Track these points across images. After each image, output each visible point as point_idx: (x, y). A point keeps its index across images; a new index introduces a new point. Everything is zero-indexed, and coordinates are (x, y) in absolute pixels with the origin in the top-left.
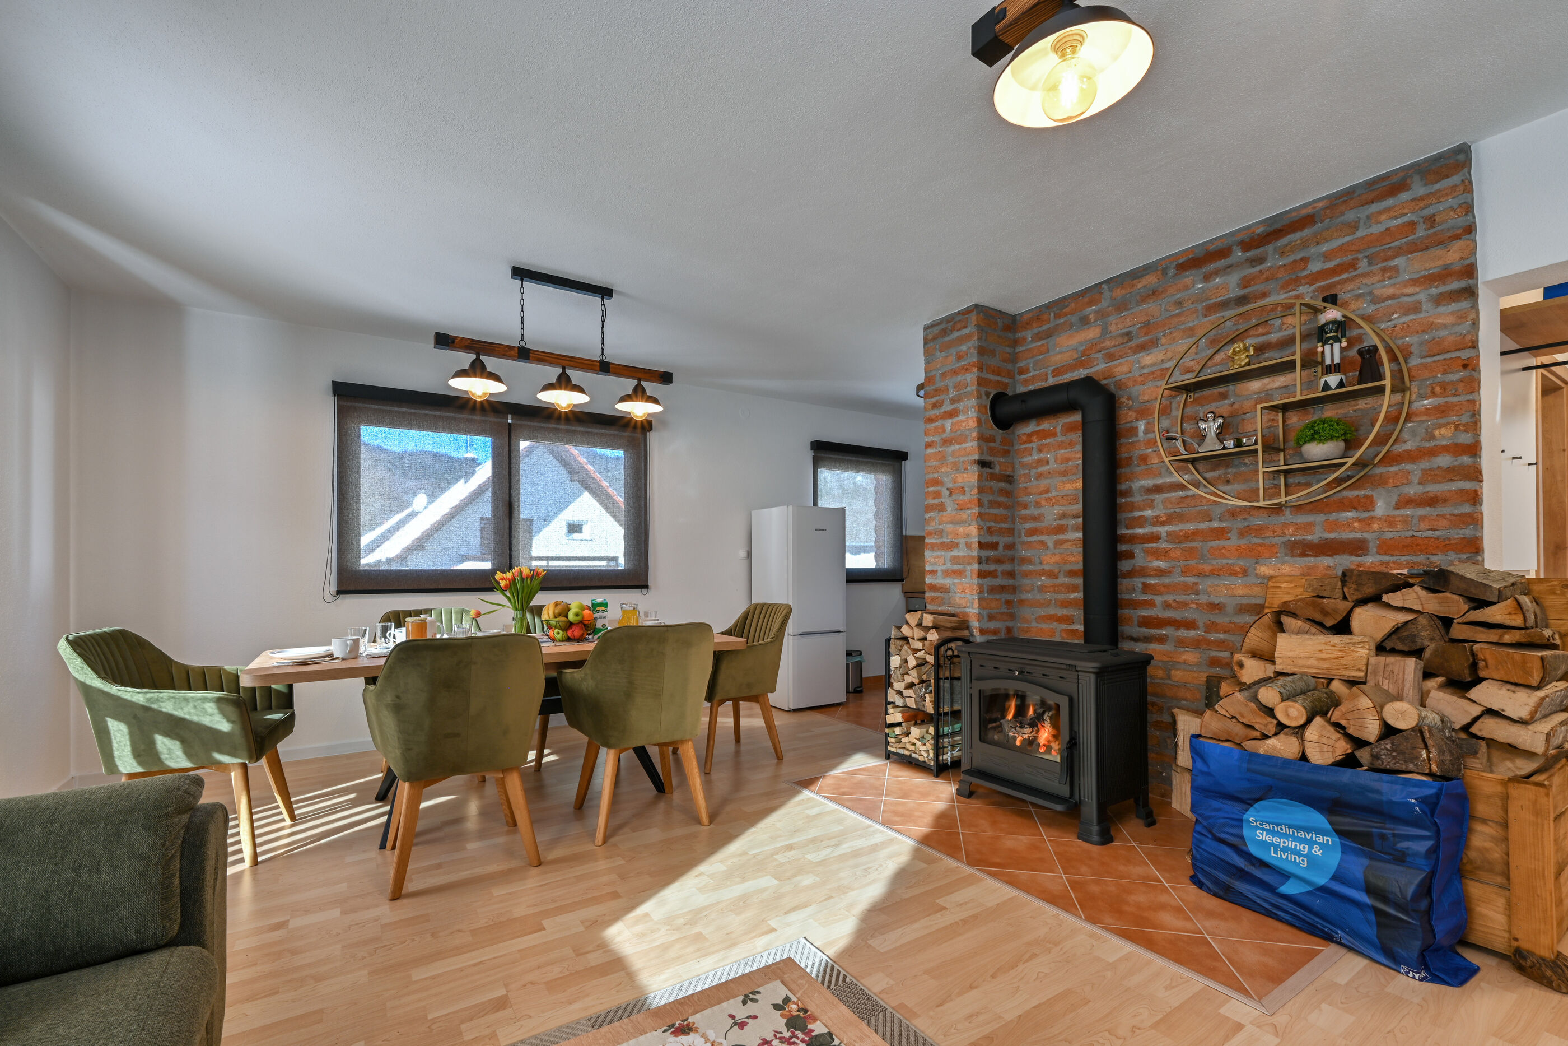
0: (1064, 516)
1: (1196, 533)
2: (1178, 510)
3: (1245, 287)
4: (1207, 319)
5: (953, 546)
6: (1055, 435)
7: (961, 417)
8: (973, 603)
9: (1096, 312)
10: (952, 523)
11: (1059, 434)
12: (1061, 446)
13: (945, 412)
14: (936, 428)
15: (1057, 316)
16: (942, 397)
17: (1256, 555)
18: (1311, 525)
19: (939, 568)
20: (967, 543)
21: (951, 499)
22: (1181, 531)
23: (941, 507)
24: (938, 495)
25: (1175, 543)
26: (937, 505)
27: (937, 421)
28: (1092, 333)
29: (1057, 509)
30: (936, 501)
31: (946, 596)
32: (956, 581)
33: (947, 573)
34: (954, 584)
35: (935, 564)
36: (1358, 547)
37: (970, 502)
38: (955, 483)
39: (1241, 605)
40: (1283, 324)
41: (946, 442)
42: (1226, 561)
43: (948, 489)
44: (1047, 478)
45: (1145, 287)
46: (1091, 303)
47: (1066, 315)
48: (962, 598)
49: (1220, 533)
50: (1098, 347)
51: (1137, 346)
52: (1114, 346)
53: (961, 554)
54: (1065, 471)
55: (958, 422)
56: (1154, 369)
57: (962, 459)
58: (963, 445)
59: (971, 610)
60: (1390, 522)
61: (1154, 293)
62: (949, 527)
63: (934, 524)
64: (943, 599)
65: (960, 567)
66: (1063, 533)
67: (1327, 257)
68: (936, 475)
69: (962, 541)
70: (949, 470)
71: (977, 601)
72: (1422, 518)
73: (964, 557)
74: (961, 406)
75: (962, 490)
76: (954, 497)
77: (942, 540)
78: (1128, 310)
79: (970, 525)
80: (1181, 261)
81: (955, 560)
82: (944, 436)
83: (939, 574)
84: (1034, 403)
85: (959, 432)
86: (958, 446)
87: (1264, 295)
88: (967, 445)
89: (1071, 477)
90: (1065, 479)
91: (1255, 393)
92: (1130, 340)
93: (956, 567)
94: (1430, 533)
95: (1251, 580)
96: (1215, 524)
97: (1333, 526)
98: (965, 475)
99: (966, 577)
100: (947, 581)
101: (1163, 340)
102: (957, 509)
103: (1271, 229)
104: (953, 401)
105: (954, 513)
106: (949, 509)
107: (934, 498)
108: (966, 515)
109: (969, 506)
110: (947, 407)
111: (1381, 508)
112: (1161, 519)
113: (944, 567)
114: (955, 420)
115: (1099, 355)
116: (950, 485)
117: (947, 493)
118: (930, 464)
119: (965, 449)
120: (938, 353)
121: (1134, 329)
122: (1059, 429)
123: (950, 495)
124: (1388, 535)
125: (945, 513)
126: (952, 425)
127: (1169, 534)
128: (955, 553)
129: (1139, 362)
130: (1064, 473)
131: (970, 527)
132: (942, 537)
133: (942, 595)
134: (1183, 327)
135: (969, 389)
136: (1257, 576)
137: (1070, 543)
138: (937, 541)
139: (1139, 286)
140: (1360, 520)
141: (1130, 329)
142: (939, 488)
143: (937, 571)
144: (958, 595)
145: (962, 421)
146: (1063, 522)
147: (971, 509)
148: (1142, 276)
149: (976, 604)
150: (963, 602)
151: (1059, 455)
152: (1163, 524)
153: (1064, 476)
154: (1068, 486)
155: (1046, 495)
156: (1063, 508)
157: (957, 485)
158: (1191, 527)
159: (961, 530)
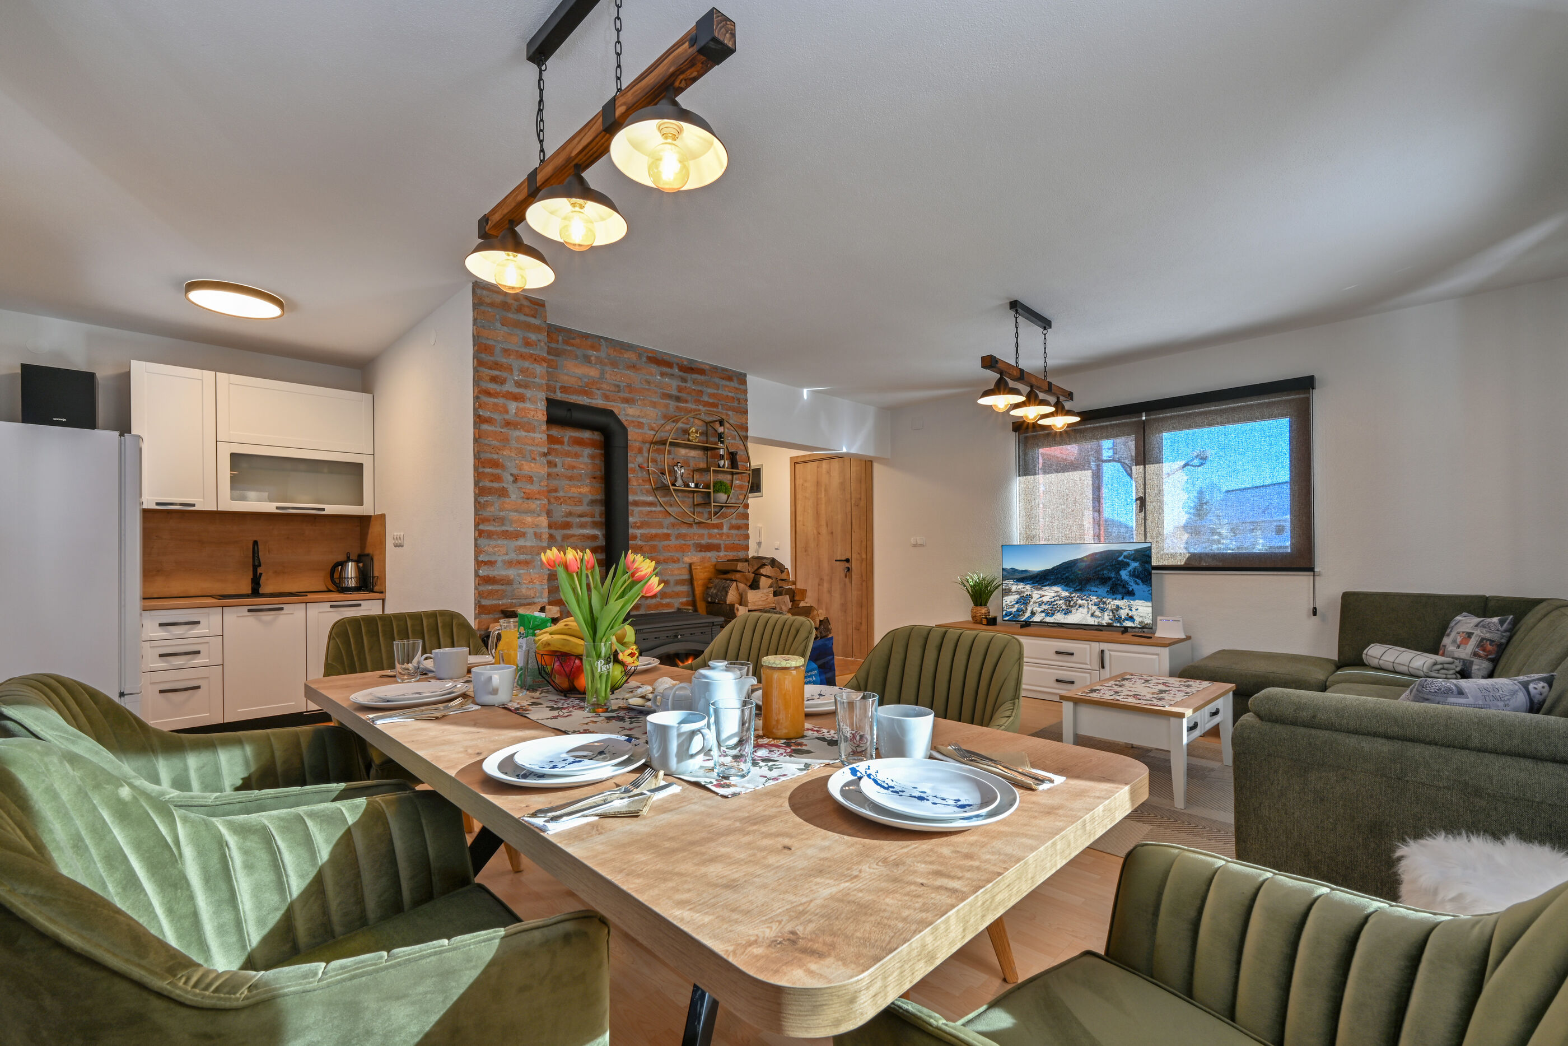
0: (570, 514)
1: (656, 536)
2: (646, 519)
3: (679, 392)
4: (662, 401)
5: (518, 535)
6: (562, 443)
7: (528, 405)
8: (542, 593)
9: (596, 357)
10: (516, 511)
11: (566, 443)
12: (567, 454)
13: (508, 392)
14: (495, 404)
15: (566, 342)
16: (504, 374)
17: (683, 549)
18: (703, 535)
19: (500, 559)
20: (535, 534)
21: (514, 485)
22: (649, 533)
23: (503, 493)
24: (497, 478)
25: (645, 541)
26: (497, 490)
27: (496, 397)
28: (593, 373)
29: (565, 508)
30: (496, 485)
31: (508, 588)
32: (521, 571)
33: (510, 564)
34: (519, 575)
35: (494, 554)
36: (717, 548)
37: (539, 493)
38: (520, 470)
39: (677, 580)
40: (694, 422)
41: (508, 424)
42: (670, 554)
43: (511, 475)
44: (555, 479)
45: (629, 359)
46: (593, 347)
47: (573, 345)
48: (530, 589)
49: (667, 536)
50: (598, 386)
51: (624, 398)
52: (609, 390)
53: (528, 544)
54: (571, 477)
55: (524, 409)
56: (634, 419)
57: (529, 448)
58: (531, 434)
59: (540, 600)
60: (728, 536)
61: (633, 367)
62: (514, 515)
63: (492, 509)
64: (504, 591)
65: (528, 557)
66: (569, 529)
67: (710, 395)
68: (495, 456)
69: (530, 532)
70: (513, 455)
71: (547, 590)
72: (736, 535)
73: (532, 547)
74: (528, 393)
75: (530, 479)
76: (519, 484)
77: (504, 528)
78: (618, 369)
79: (539, 515)
80: (650, 355)
81: (520, 550)
82: (507, 417)
83: (499, 564)
84: (577, 415)
85: (525, 420)
86: (524, 434)
87: (686, 401)
88: (535, 435)
89: (576, 483)
90: (571, 483)
91: (683, 456)
92: (619, 391)
93: (522, 557)
94: (738, 542)
95: (681, 565)
96: (665, 531)
97: (710, 536)
98: (533, 465)
99: (534, 567)
100: (511, 573)
101: (639, 403)
102: (523, 498)
103: (690, 366)
104: (518, 385)
105: (520, 501)
106: (513, 496)
107: (492, 481)
108: (535, 505)
109: (537, 496)
110: (509, 387)
111: (725, 530)
112: (637, 525)
113: (507, 558)
114: (521, 405)
115: (599, 392)
116: (515, 471)
117: (511, 479)
118: (486, 442)
119: (533, 439)
120: (498, 325)
121: (622, 384)
122: (566, 440)
123: (515, 481)
124: (727, 542)
125: (507, 500)
126: (517, 408)
127: (642, 535)
128: (521, 542)
129: (624, 410)
130: (571, 478)
131: (540, 518)
132: (503, 525)
133: (503, 587)
134: (650, 399)
135: (537, 380)
136: (683, 562)
137: (576, 538)
138: (498, 529)
139: (625, 356)
140: (719, 534)
141: (620, 383)
142: (498, 471)
143: (496, 562)
144: (524, 586)
145: (529, 409)
146: (568, 519)
147: (539, 499)
148: (627, 350)
149: (546, 594)
150: (531, 593)
151: (566, 462)
152: (638, 528)
153: (570, 481)
154: (573, 489)
155: (554, 494)
156: (570, 508)
157: (522, 472)
158: (653, 531)
159: (529, 519)
